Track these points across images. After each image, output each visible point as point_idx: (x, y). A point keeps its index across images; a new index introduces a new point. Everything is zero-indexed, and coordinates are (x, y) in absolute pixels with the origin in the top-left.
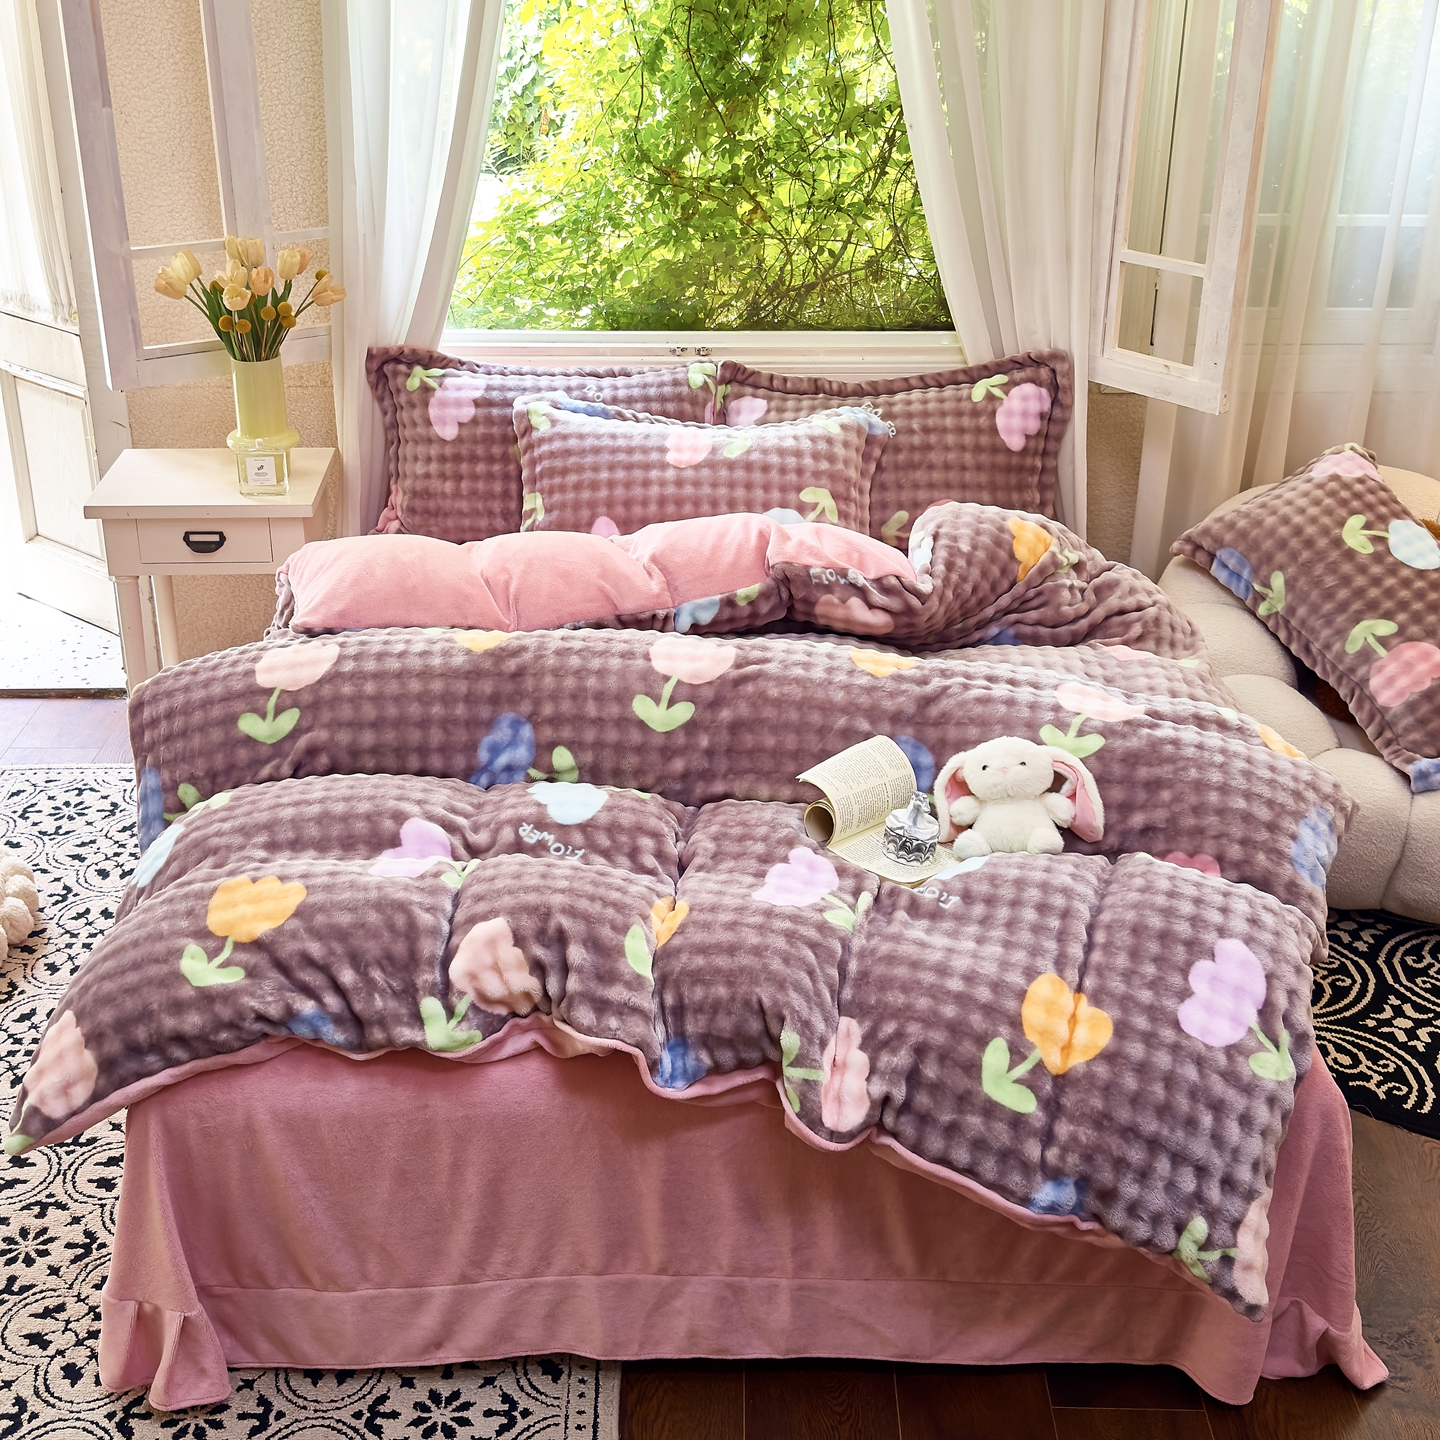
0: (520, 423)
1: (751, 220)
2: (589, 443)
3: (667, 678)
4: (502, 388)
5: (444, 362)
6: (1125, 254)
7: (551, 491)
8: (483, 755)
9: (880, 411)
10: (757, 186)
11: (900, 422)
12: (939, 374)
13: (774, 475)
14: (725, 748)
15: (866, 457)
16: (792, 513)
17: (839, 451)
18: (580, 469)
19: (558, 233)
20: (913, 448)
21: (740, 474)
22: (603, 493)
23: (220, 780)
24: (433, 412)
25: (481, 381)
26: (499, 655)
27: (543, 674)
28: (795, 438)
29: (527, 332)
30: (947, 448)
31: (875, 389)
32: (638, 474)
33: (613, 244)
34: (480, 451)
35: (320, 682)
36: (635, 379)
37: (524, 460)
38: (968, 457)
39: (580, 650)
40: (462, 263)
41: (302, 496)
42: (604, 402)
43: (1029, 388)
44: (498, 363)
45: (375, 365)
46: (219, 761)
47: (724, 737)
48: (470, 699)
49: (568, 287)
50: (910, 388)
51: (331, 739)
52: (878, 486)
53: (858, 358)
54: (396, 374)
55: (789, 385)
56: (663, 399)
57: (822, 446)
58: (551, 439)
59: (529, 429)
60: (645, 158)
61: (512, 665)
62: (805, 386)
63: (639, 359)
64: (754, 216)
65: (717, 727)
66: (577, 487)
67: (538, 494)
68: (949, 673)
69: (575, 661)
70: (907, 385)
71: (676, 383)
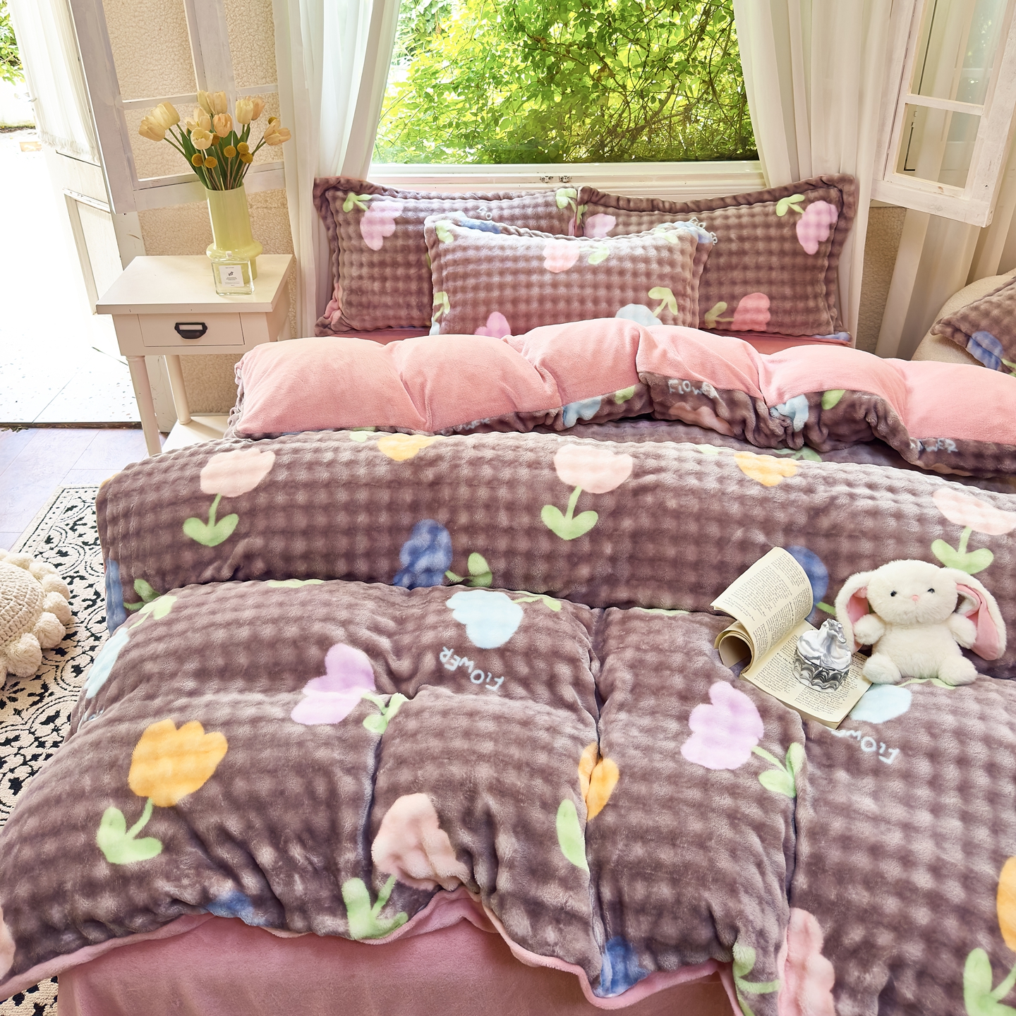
0: (429, 237)
1: (600, 77)
2: (484, 253)
3: (572, 489)
4: (416, 210)
5: (371, 189)
6: (909, 97)
7: (455, 292)
8: (405, 559)
9: (704, 224)
10: (606, 50)
11: (720, 233)
12: (749, 195)
13: (628, 278)
14: (627, 555)
15: (696, 261)
16: (643, 308)
17: (678, 257)
18: (477, 274)
19: (455, 88)
20: (731, 253)
21: (602, 277)
22: (496, 293)
23: (168, 578)
24: (364, 228)
25: (399, 204)
26: (418, 464)
27: (458, 483)
28: (644, 248)
29: (433, 165)
30: (758, 253)
31: (698, 207)
32: (522, 278)
33: (496, 97)
34: (400, 258)
35: (257, 490)
36: (516, 202)
37: (433, 266)
38: (775, 260)
39: (491, 460)
40: (382, 113)
41: (263, 295)
42: (493, 219)
43: (821, 205)
44: (412, 189)
45: (319, 193)
46: (168, 561)
47: (626, 546)
48: (392, 507)
49: (463, 131)
50: (725, 206)
51: (266, 546)
52: (705, 283)
53: (682, 183)
54: (335, 198)
55: (632, 204)
56: (538, 217)
57: (665, 254)
58: (454, 250)
59: (437, 242)
60: (521, 28)
61: (429, 474)
62: (644, 205)
63: (517, 185)
64: (602, 74)
65: (620, 536)
66: (476, 288)
67: (445, 293)
68: (831, 480)
69: (487, 472)
70: (723, 203)
71: (547, 204)
